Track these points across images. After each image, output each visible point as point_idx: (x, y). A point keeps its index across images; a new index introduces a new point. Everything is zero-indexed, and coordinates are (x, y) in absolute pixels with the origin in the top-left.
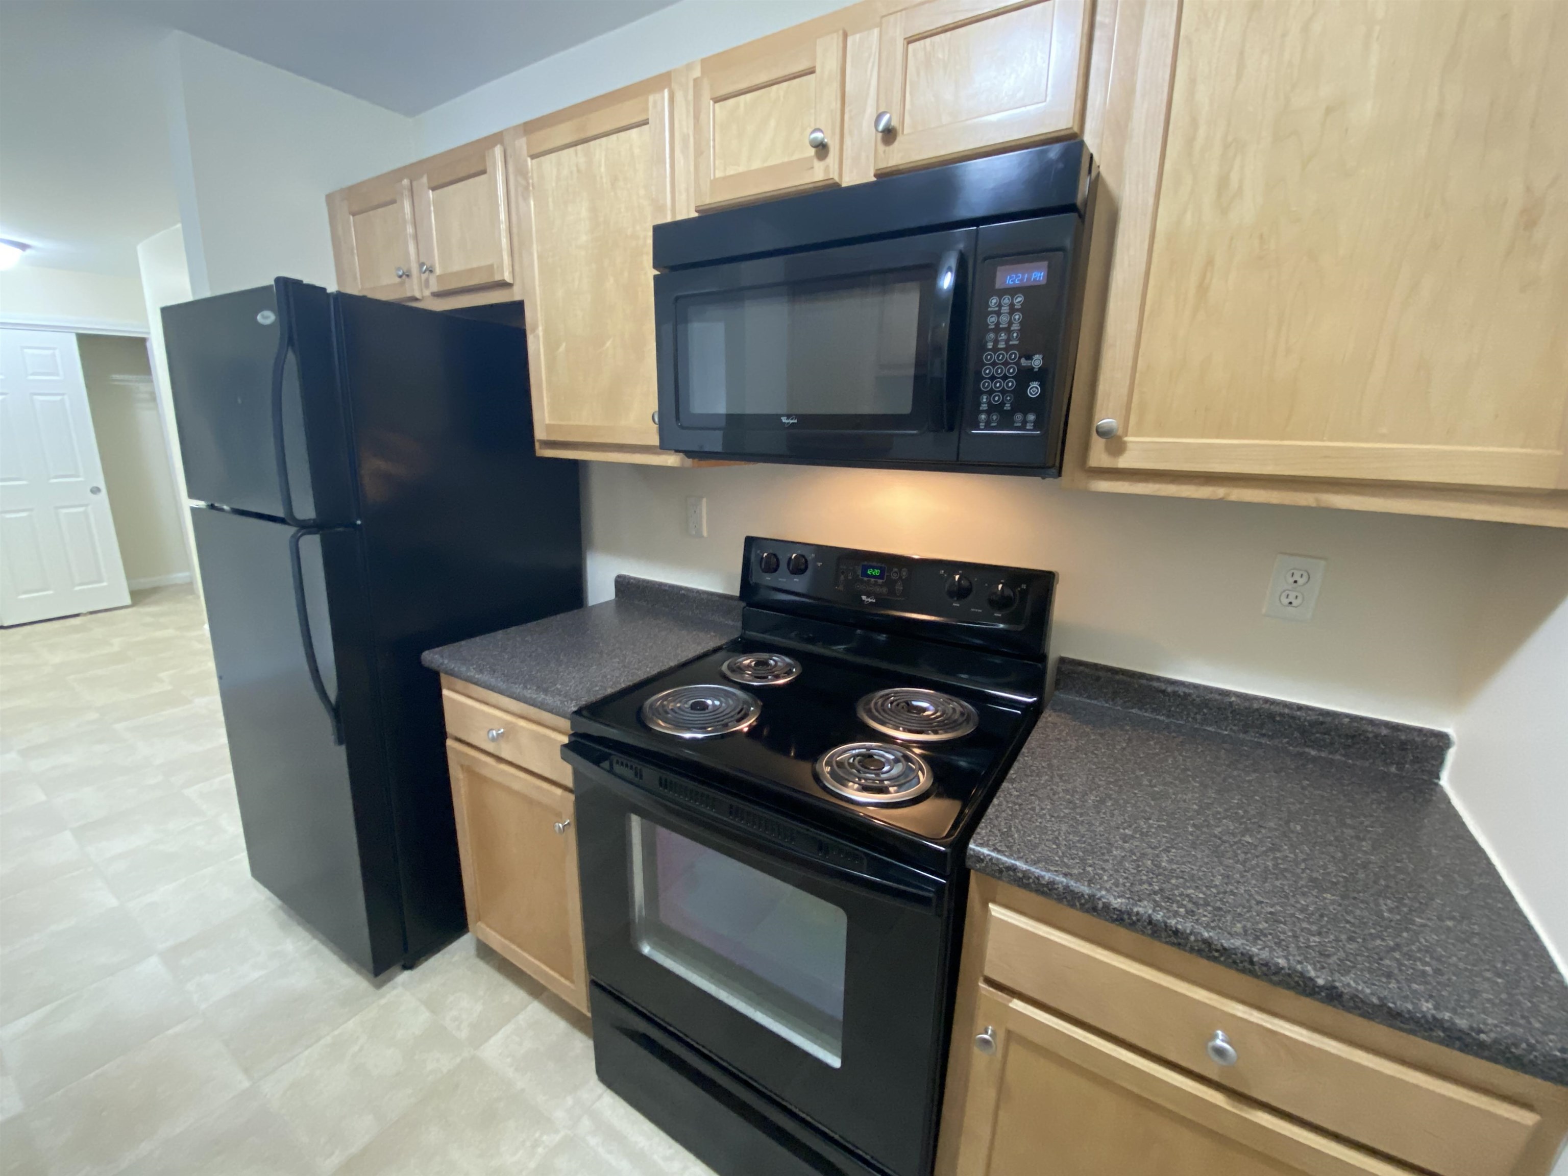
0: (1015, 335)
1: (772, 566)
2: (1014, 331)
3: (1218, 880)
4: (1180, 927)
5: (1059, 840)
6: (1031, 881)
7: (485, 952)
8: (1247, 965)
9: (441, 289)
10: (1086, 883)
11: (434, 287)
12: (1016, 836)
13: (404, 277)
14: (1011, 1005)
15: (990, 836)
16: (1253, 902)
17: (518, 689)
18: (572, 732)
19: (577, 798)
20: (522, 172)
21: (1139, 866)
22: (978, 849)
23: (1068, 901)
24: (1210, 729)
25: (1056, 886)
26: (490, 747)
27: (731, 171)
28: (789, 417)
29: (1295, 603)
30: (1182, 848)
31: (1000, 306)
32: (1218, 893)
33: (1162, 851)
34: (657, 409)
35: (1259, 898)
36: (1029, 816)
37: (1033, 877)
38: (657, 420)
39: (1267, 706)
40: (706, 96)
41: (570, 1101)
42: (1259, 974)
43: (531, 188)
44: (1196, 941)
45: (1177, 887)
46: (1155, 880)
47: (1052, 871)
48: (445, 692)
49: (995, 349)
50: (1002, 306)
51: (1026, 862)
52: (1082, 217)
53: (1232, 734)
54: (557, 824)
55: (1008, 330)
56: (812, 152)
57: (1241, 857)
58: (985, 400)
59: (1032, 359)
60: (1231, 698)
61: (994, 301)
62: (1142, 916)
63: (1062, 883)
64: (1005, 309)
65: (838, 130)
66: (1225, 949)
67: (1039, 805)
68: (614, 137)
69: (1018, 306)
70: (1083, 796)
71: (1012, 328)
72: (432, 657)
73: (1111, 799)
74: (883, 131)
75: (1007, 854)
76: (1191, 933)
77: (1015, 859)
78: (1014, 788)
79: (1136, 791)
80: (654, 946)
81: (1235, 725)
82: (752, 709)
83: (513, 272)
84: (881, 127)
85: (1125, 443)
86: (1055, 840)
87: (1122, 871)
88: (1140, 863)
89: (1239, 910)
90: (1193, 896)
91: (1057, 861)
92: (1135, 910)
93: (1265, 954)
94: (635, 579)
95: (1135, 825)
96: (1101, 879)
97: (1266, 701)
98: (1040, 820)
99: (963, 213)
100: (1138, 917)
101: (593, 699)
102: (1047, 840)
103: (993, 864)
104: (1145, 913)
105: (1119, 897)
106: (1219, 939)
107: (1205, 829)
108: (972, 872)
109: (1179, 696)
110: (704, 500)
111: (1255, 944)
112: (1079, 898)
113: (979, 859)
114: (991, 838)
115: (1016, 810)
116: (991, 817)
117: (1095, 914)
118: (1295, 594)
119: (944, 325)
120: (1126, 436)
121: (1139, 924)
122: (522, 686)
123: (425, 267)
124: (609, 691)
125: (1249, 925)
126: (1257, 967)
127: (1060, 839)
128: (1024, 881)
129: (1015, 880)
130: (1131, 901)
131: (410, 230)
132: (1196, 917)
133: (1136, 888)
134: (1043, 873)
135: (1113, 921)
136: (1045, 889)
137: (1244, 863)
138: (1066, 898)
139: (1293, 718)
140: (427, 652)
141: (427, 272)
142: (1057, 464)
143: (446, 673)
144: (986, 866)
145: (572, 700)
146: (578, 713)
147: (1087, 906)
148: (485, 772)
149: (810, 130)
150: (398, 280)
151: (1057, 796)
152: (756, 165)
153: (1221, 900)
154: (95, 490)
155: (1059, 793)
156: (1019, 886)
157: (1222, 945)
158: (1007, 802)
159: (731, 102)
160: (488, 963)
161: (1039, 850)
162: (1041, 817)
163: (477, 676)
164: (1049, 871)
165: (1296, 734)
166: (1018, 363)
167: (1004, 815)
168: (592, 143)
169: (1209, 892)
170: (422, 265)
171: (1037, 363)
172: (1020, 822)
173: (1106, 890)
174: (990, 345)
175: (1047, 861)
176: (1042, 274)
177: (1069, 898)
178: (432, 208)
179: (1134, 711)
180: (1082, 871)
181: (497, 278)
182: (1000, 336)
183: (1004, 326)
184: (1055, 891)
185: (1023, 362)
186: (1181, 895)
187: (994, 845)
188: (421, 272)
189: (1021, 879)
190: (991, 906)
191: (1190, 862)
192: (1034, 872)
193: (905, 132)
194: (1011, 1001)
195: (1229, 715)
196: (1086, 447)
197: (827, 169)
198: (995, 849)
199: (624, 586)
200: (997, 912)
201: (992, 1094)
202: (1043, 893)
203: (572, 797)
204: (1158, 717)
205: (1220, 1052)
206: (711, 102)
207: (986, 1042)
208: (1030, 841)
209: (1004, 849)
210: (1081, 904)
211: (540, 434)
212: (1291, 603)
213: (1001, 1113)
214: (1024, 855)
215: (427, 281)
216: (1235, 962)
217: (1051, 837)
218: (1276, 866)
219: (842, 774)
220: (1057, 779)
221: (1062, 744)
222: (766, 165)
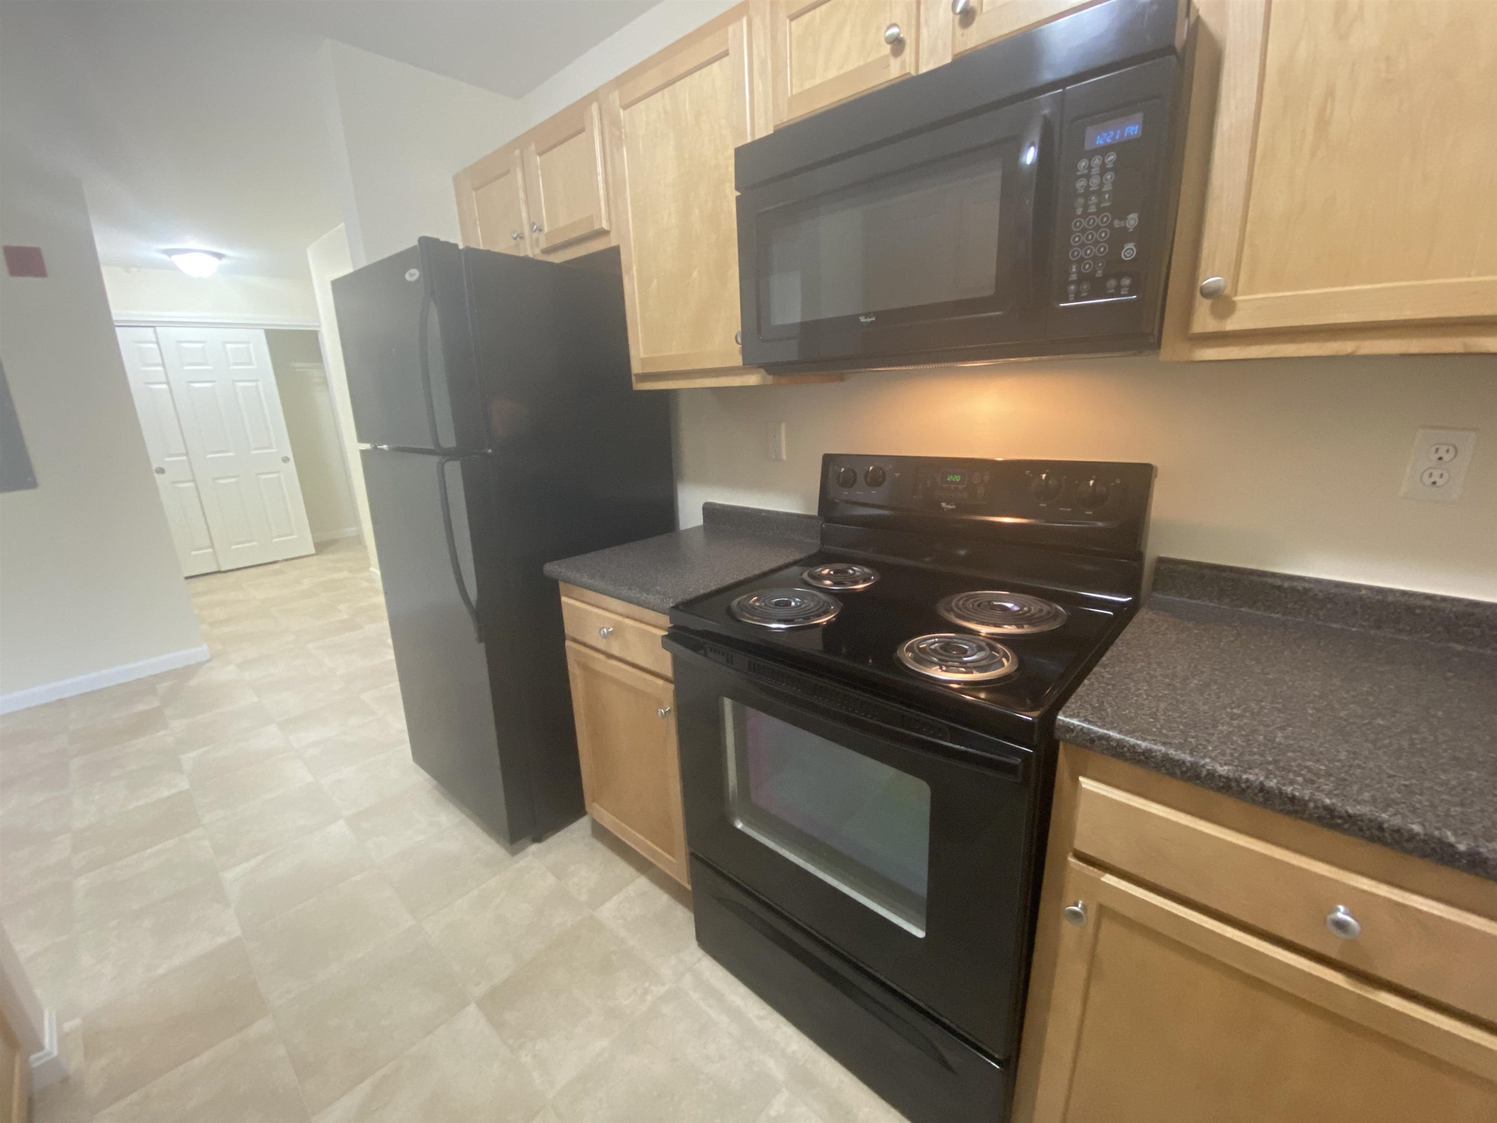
0: (1107, 196)
1: (849, 481)
2: (1105, 192)
3: (1343, 755)
4: (1297, 794)
5: (1156, 715)
6: (1125, 749)
7: (600, 832)
8: (1375, 832)
9: (550, 245)
10: (1188, 751)
11: (544, 245)
12: (1109, 710)
13: (518, 238)
14: (1103, 879)
15: (1080, 709)
16: (1384, 776)
17: (625, 592)
18: (671, 625)
19: (676, 688)
20: (616, 123)
21: (1249, 740)
22: (1068, 720)
23: (1167, 769)
24: (1335, 626)
25: (1154, 754)
26: (601, 644)
27: (807, 85)
28: (867, 315)
29: (1440, 482)
30: (1300, 727)
31: (1090, 168)
32: (1343, 767)
33: (1277, 728)
34: (740, 329)
35: (1391, 772)
36: (1123, 695)
37: (1127, 745)
38: (739, 340)
39: (1403, 600)
40: (783, 15)
41: (673, 961)
42: (1389, 841)
43: (624, 137)
44: (1316, 807)
45: (1294, 760)
46: (1267, 752)
47: (1148, 740)
48: (564, 599)
49: (1085, 214)
50: (1093, 168)
51: (1120, 732)
52: (1181, 60)
53: (1362, 630)
54: (659, 710)
55: (1099, 193)
56: (887, 49)
57: (1372, 737)
58: (1074, 270)
59: (1126, 219)
60: (1360, 591)
61: (1083, 164)
62: (1252, 782)
63: (1160, 751)
64: (1095, 171)
65: (914, 22)
66: (1350, 816)
67: (1134, 686)
68: (697, 75)
69: (1110, 166)
70: (1185, 680)
71: (1104, 190)
72: (552, 568)
73: (1216, 683)
74: (961, 12)
75: (1099, 724)
76: (1310, 800)
77: (1108, 729)
78: (1106, 672)
79: (1246, 678)
80: (747, 823)
81: (1365, 621)
82: (832, 607)
83: (609, 220)
84: (958, 9)
85: (1234, 302)
86: (1154, 715)
87: (1229, 743)
88: (1251, 738)
89: (1367, 782)
90: (1312, 767)
91: (1155, 732)
92: (1245, 776)
93: (1397, 821)
94: (720, 505)
95: (1244, 706)
96: (1205, 748)
97: (1404, 593)
98: (1135, 698)
99: (1049, 76)
100: (1248, 784)
101: (688, 597)
102: (1144, 715)
103: (1084, 733)
104: (1256, 780)
105: (1226, 764)
106: (1343, 806)
107: (1328, 712)
108: (1061, 745)
109: (1298, 591)
110: (783, 425)
111: (1385, 811)
112: (1180, 766)
113: (1069, 729)
114: (1081, 711)
115: (1109, 690)
116: (1082, 694)
117: (1198, 782)
118: (1440, 472)
119: (1027, 202)
120: (1236, 295)
121: (1249, 791)
122: (627, 587)
123: (535, 227)
124: (702, 592)
125: (1378, 795)
126: (1387, 835)
127: (1158, 714)
128: (1118, 750)
129: (1108, 749)
130: (1240, 768)
131: (522, 195)
132: (1316, 786)
133: (1247, 757)
134: (1139, 742)
135: (1219, 789)
136: (1142, 757)
137: (1374, 742)
138: (1164, 766)
139: (1437, 610)
140: (548, 564)
141: (537, 231)
142: (1156, 332)
143: (564, 581)
144: (1077, 737)
145: (670, 598)
146: (676, 607)
147: (1189, 774)
148: (598, 667)
149: (884, 28)
150: (513, 242)
151: (1154, 680)
152: (832, 74)
153: (1346, 772)
154: (286, 460)
155: (1157, 677)
156: (1113, 756)
157: (1347, 812)
158: (1100, 683)
159: (806, 17)
160: (602, 842)
161: (1135, 722)
162: (1138, 696)
163: (589, 581)
164: (1144, 740)
165: (1439, 629)
166: (1111, 226)
167: (1095, 693)
168: (678, 84)
169: (1331, 766)
170: (533, 224)
171: (1132, 222)
172: (1113, 699)
173: (1211, 757)
174: (1079, 212)
175: (1144, 734)
176: (1137, 127)
177: (1168, 766)
178: (540, 172)
179: (1243, 609)
180: (1182, 741)
181: (597, 227)
182: (1091, 200)
183: (1094, 189)
184: (1152, 760)
185: (1117, 224)
186: (1299, 765)
187: (1084, 716)
188: (532, 231)
189: (1115, 748)
190: (1081, 779)
191: (1309, 739)
192: (1128, 741)
193: (984, 10)
194: (1102, 876)
195: (1359, 610)
196: (1188, 311)
197: (903, 65)
198: (1086, 720)
199: (711, 512)
200: (1087, 784)
201: (1081, 970)
202: (1139, 762)
203: (672, 687)
204: (1273, 615)
205: (1341, 925)
206: (788, 21)
207: (1076, 914)
208: (1125, 715)
209: (1095, 720)
210: (1182, 772)
211: (636, 368)
212: (1434, 483)
213: (1093, 990)
214: (1118, 726)
215: (537, 240)
216: (1361, 830)
217: (1148, 712)
218: (1412, 744)
219: (923, 657)
220: (1154, 666)
221: (1160, 637)
222: (842, 72)
